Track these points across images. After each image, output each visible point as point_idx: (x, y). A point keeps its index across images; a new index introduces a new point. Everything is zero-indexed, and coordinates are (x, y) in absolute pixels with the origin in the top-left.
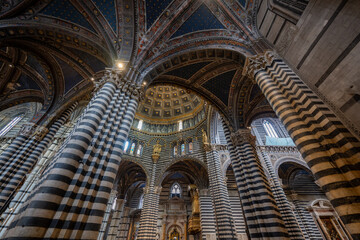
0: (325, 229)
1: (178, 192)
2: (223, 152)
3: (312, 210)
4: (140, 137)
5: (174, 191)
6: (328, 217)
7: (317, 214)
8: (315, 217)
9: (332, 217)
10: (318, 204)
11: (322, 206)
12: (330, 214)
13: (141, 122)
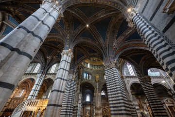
0: (170, 111)
1: (104, 94)
2: (128, 79)
3: (164, 103)
4: (89, 71)
5: (102, 94)
6: (172, 106)
7: (167, 105)
8: (166, 106)
9: (173, 106)
10: (167, 101)
11: (169, 102)
12: (172, 105)
13: (89, 64)
